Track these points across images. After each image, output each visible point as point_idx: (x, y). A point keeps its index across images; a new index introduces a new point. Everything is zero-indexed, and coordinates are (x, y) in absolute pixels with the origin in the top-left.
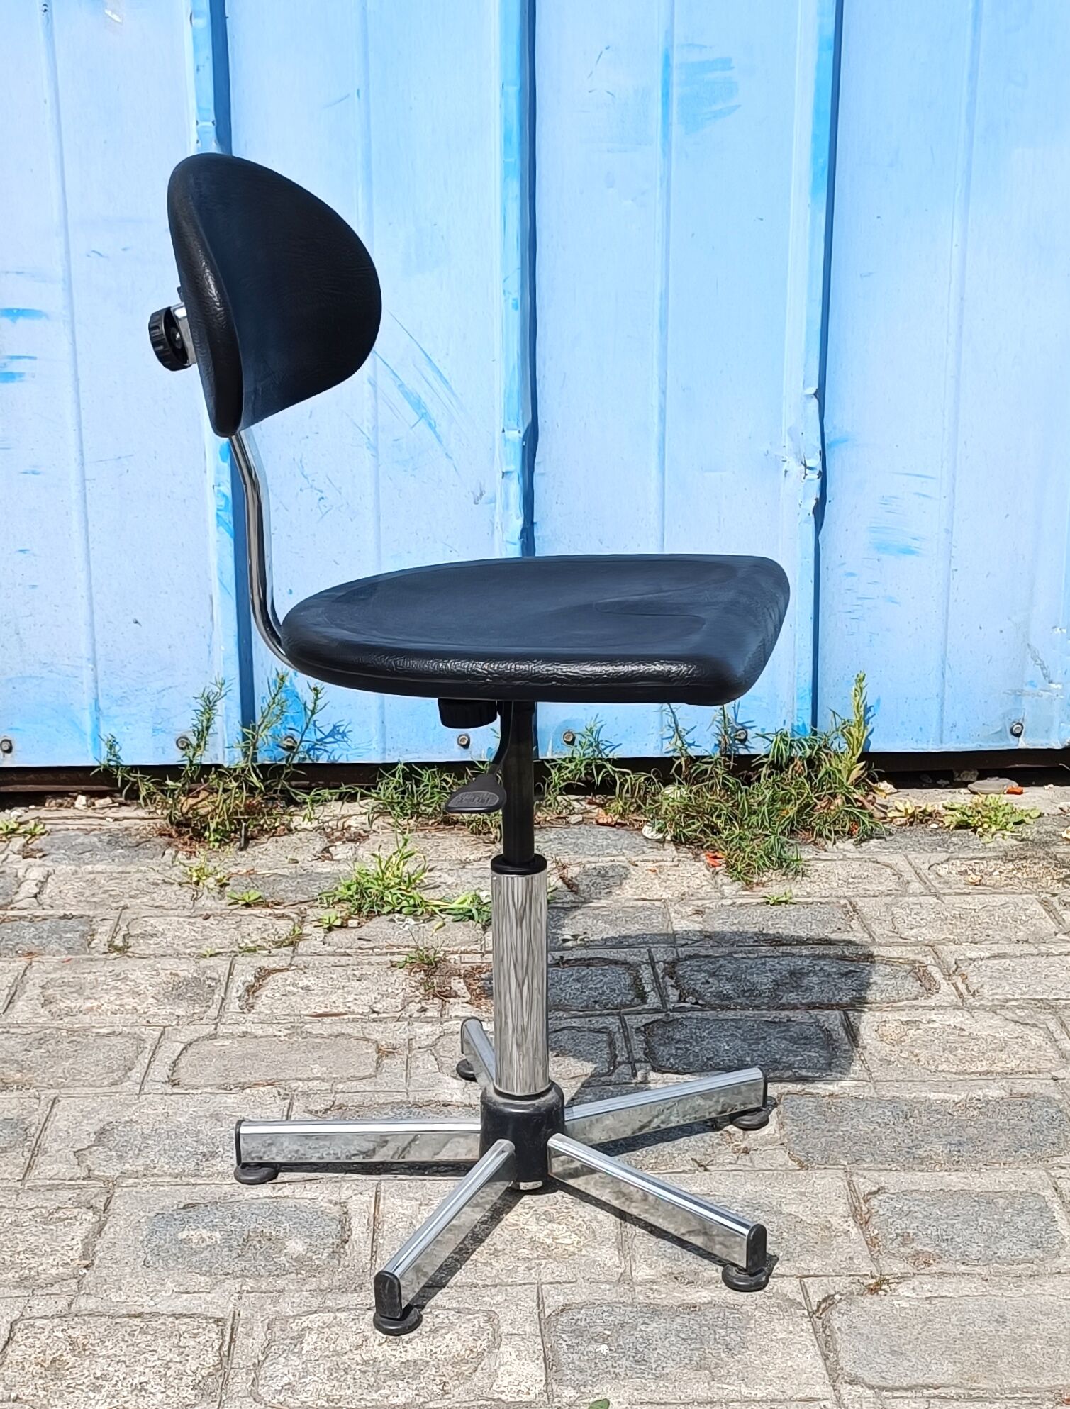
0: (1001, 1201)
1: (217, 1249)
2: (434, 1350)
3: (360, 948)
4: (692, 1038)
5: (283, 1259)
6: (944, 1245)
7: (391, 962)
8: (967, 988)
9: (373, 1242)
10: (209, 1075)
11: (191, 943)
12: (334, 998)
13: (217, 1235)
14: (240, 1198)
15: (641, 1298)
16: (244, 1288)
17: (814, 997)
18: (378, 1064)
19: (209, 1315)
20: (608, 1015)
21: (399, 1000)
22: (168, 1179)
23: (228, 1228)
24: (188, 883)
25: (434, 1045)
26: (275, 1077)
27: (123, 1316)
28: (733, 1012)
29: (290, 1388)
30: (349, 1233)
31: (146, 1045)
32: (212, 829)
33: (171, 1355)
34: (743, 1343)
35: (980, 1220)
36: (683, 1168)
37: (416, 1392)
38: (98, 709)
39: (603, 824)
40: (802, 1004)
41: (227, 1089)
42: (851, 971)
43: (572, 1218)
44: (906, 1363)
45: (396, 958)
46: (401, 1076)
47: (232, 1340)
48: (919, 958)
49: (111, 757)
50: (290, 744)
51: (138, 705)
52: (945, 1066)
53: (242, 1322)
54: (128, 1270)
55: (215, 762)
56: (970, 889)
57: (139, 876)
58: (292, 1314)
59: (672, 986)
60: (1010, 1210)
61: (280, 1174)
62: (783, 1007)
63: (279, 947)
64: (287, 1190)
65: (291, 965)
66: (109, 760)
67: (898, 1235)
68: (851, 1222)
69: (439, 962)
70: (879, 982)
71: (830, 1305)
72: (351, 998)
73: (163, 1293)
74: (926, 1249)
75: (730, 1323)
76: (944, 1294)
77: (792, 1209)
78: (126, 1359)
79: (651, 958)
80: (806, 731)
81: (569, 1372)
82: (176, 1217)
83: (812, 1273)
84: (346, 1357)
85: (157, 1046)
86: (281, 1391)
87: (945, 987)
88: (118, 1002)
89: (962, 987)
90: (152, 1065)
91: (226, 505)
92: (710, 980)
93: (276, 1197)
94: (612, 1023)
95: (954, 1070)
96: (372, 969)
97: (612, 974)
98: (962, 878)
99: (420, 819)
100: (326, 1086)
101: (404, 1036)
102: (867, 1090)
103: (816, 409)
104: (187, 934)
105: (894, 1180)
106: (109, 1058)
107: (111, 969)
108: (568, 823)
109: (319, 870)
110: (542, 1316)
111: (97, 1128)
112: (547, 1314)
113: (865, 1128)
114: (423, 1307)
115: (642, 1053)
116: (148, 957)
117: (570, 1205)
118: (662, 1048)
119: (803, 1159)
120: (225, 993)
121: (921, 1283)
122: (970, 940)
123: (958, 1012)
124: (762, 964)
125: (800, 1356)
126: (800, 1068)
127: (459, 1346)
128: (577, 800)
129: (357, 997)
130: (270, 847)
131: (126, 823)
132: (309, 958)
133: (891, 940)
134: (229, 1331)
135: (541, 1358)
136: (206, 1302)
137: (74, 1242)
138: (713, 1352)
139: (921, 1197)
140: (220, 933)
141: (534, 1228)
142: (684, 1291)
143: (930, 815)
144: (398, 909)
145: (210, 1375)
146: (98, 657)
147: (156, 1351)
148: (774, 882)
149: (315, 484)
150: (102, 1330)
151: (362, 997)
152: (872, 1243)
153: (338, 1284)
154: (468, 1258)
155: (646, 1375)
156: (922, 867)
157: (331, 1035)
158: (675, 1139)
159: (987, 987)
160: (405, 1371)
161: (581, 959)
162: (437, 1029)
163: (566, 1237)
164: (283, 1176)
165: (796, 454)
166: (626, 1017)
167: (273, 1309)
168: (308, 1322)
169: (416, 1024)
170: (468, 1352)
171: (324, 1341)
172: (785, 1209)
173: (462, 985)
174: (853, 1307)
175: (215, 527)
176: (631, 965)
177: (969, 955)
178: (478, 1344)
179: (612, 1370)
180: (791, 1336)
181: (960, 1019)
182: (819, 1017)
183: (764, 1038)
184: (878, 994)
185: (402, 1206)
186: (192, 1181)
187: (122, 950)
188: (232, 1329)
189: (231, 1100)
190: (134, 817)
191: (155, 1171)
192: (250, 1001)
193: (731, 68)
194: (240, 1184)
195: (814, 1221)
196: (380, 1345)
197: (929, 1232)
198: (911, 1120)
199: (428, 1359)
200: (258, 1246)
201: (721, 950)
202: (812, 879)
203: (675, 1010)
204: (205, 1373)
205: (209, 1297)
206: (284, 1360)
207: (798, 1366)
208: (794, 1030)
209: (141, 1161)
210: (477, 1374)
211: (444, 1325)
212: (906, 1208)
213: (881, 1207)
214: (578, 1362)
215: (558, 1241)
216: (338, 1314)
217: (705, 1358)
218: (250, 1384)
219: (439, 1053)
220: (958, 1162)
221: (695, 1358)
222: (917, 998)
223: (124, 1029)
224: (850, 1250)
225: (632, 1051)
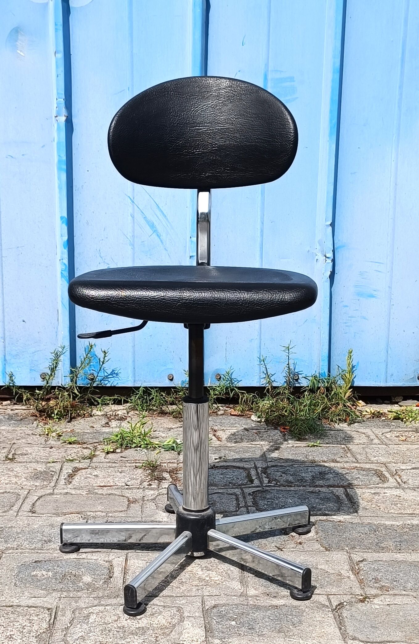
1: (50, 579)
2: (152, 623)
3: (121, 460)
4: (275, 497)
5: (81, 584)
6: (395, 583)
7: (135, 466)
8: (402, 481)
9: (124, 578)
10: (49, 509)
11: (44, 458)
12: (109, 479)
13: (50, 574)
14: (62, 558)
15: (251, 602)
16: (62, 596)
17: (331, 482)
18: (128, 506)
19: (45, 606)
20: (236, 488)
21: (139, 481)
22: (28, 551)
23: (55, 571)
24: (43, 434)
25: (154, 499)
26: (80, 510)
27: (4, 606)
28: (293, 488)
29: (82, 638)
30: (113, 574)
31: (21, 497)
32: (55, 413)
33: (26, 623)
34: (300, 622)
35: (412, 573)
36: (271, 550)
37: (143, 640)
38: (5, 360)
39: (233, 415)
40: (326, 485)
41: (58, 515)
42: (347, 473)
43: (219, 569)
44: (379, 632)
45: (137, 465)
46: (139, 511)
47: (55, 618)
48: (379, 468)
49: (11, 382)
50: (92, 377)
51: (24, 358)
52: (392, 511)
53: (60, 610)
54: (7, 587)
55: (58, 385)
56: (401, 442)
57: (21, 431)
58: (84, 607)
59: (265, 477)
61: (81, 549)
62: (317, 486)
63: (84, 459)
64: (84, 556)
65: (89, 466)
66: (10, 383)
67: (373, 579)
68: (351, 572)
69: (157, 466)
70: (361, 477)
71: (342, 607)
73: (23, 597)
74: (387, 584)
75: (294, 613)
76: (395, 603)
77: (323, 567)
78: (4, 624)
79: (255, 466)
80: (325, 375)
81: (217, 633)
82: (31, 566)
83: (333, 593)
84: (110, 625)
85: (26, 498)
86: (78, 639)
87: (391, 480)
88: (9, 480)
89: (399, 480)
90: (23, 505)
91: (66, 268)
92: (283, 475)
93: (79, 559)
94: (238, 491)
95: (397, 513)
96: (127, 469)
97: (237, 472)
98: (397, 438)
99: (150, 412)
100: (104, 514)
101: (141, 495)
102: (356, 520)
103: (331, 231)
104: (42, 454)
105: (370, 556)
106: (3, 502)
107: (6, 466)
108: (217, 414)
109: (104, 431)
110: (204, 609)
112: (206, 609)
113: (355, 535)
114: (147, 605)
115: (251, 503)
116: (24, 462)
117: (218, 564)
118: (261, 501)
119: (327, 547)
120: (58, 477)
121: (385, 598)
122: (402, 462)
123: (397, 490)
124: (306, 469)
125: (328, 627)
126: (325, 510)
127: (164, 621)
128: (221, 406)
129: (119, 479)
130: (82, 422)
131: (16, 411)
132: (98, 464)
133: (366, 461)
134: (54, 614)
135: (203, 627)
136: (43, 601)
138: (286, 625)
139: (383, 563)
140: (57, 454)
141: (201, 573)
142: (272, 600)
143: (382, 414)
144: (139, 445)
145: (44, 632)
146: (6, 337)
147: (18, 621)
148: (311, 439)
149: (106, 261)
151: (122, 479)
152: (361, 582)
153: (107, 595)
154: (169, 585)
155: (254, 635)
156: (379, 434)
157: (107, 494)
158: (267, 538)
159: (410, 480)
160: (138, 632)
161: (223, 466)
162: (156, 492)
163: (215, 576)
164: (82, 550)
165: (322, 251)
166: (244, 489)
167: (75, 605)
168: (92, 610)
169: (146, 490)
170: (168, 624)
171: (99, 618)
172: (319, 567)
173: (168, 475)
174: (352, 608)
175: (60, 278)
176: (246, 469)
177: (402, 468)
178: (173, 621)
179: (238, 632)
180: (323, 619)
181: (398, 492)
182: (333, 490)
183: (308, 498)
184: (360, 482)
185: (138, 563)
186: (39, 551)
187: (11, 460)
188: (56, 613)
189: (59, 519)
190: (20, 409)
191: (22, 547)
192: (70, 480)
193: (294, 81)
194: (62, 553)
195: (333, 572)
196: (126, 620)
197: (388, 577)
198: (377, 532)
199: (149, 627)
200: (69, 578)
201: (288, 463)
202: (329, 438)
203: (266, 486)
204: (41, 631)
205: (45, 599)
206: (80, 626)
207: (327, 632)
208: (322, 495)
209: (16, 543)
210: (173, 633)
211: (157, 612)
212: (376, 567)
213: (364, 567)
214: (221, 629)
215: (212, 579)
216: (106, 607)
217: (282, 628)
218: (63, 636)
219: (156, 502)
220: (400, 549)
221: (277, 628)
222: (378, 484)
223: (11, 490)
224: (350, 584)
225: (246, 502)
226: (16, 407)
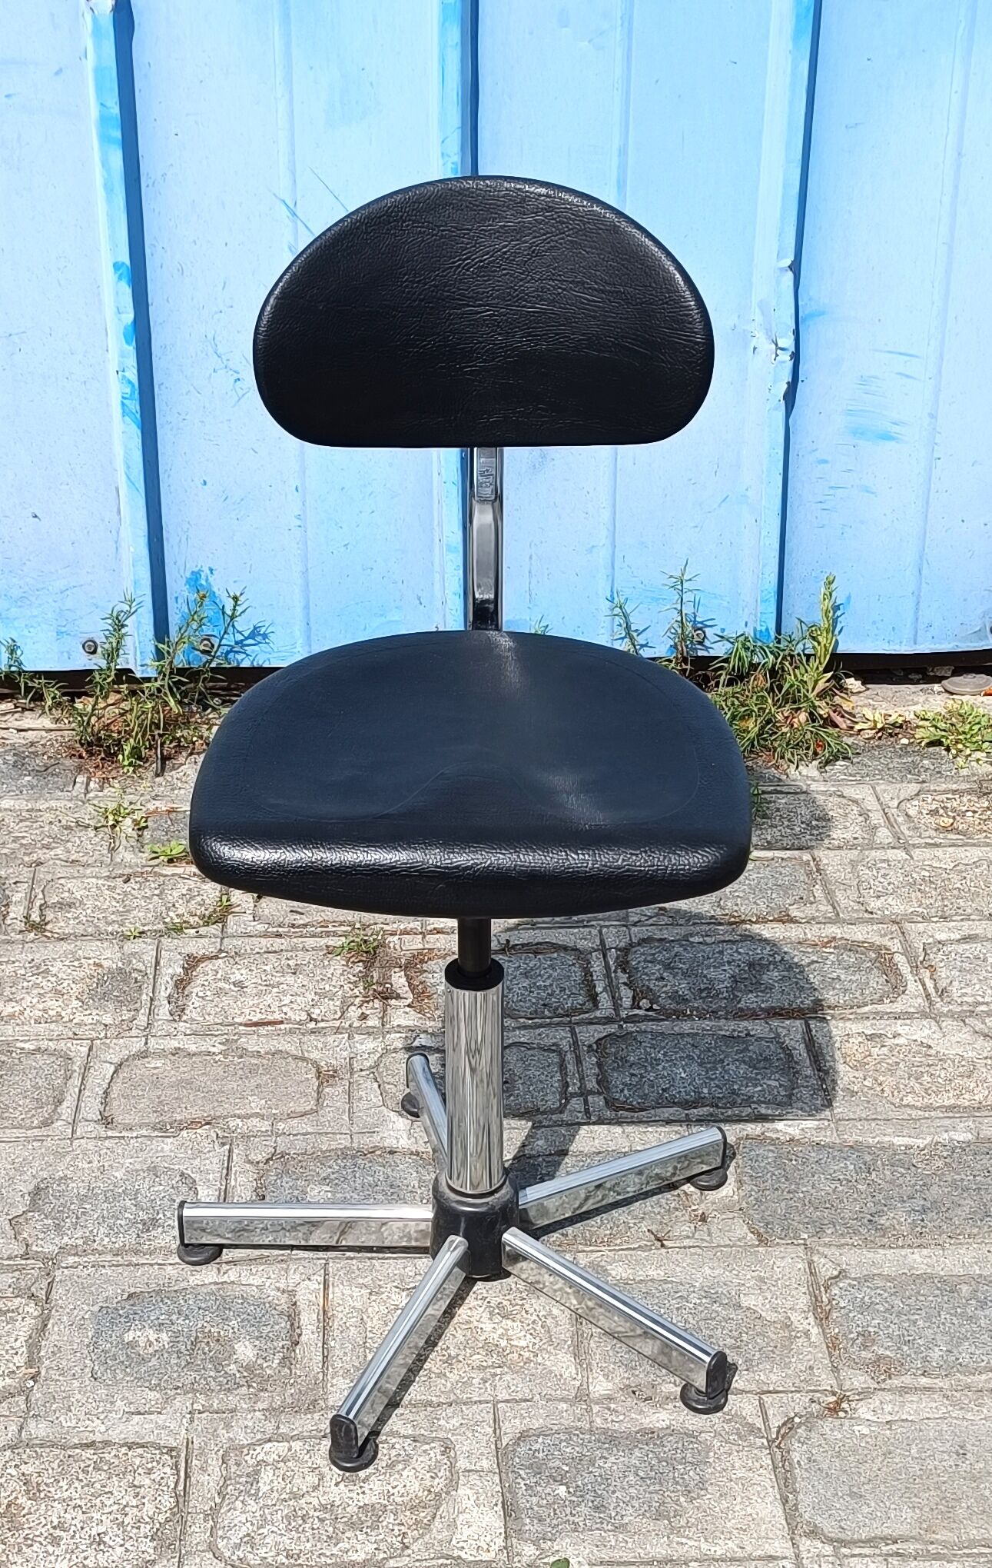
0: (965, 1288)
1: (166, 1355)
2: (392, 1491)
3: (293, 926)
4: (647, 1060)
5: (233, 1368)
6: (905, 1348)
7: (328, 947)
8: (935, 987)
9: (324, 1343)
10: (143, 1110)
11: (113, 917)
12: (269, 999)
13: (164, 1337)
14: (184, 1284)
15: (598, 1421)
16: (195, 1406)
17: (775, 1000)
18: (319, 1095)
19: (162, 1443)
20: (558, 1024)
21: (339, 1003)
22: (109, 1257)
23: (175, 1328)
24: (103, 826)
25: (377, 1066)
26: (212, 1113)
27: (75, 1447)
28: (689, 1024)
29: (249, 1540)
30: (298, 1332)
31: (75, 1068)
32: (125, 753)
33: (127, 1498)
34: (702, 1484)
35: (942, 1315)
36: (638, 1243)
37: (375, 1546)
40: (762, 1009)
41: (164, 1129)
42: (813, 962)
43: (527, 1312)
44: (865, 1509)
45: (331, 941)
46: (344, 1111)
47: (187, 1477)
48: (886, 942)
49: (12, 663)
50: (207, 649)
51: (40, 605)
52: (909, 1100)
53: (196, 1452)
54: (76, 1384)
55: (125, 666)
56: (940, 837)
57: (51, 816)
58: (246, 1442)
59: (625, 984)
60: (973, 1302)
61: (224, 1252)
62: (742, 1014)
63: (207, 924)
64: (233, 1273)
65: (221, 951)
66: (10, 666)
67: (859, 1334)
68: (811, 1320)
69: (378, 949)
70: (843, 977)
71: (789, 1430)
72: (287, 1000)
73: (113, 1415)
74: (888, 1353)
75: (689, 1457)
76: (904, 1417)
77: (751, 1302)
78: (81, 1503)
79: (602, 943)
80: (768, 637)
81: (527, 1520)
82: (121, 1312)
83: (771, 1388)
84: (303, 1501)
85: (86, 1068)
86: (240, 1544)
87: (913, 986)
88: (41, 1007)
89: (929, 984)
90: (83, 1098)
91: (133, 393)
92: (665, 974)
93: (222, 1283)
94: (561, 1036)
95: (918, 1105)
96: (307, 957)
97: (560, 965)
98: (932, 820)
100: (266, 1125)
101: (345, 1054)
102: (829, 1133)
103: (791, 283)
104: (107, 903)
105: (857, 1259)
106: (36, 1087)
107: (30, 956)
110: (499, 1446)
111: (31, 1187)
112: (504, 1443)
113: (825, 1187)
114: (377, 1437)
115: (594, 1080)
116: (69, 938)
117: (524, 1295)
118: (614, 1074)
119: (761, 1230)
120: (153, 992)
121: (881, 1402)
122: (939, 914)
123: (924, 1022)
124: (720, 952)
125: (759, 1500)
126: (759, 1102)
127: (417, 1485)
129: (293, 998)
130: (190, 771)
131: (31, 736)
132: (240, 941)
133: (856, 915)
134: (183, 1465)
135: (499, 1503)
136: (158, 1427)
137: (18, 1344)
138: (672, 1495)
139: (882, 1284)
140: (143, 902)
141: (488, 1326)
142: (641, 1411)
143: (901, 726)
145: (167, 1521)
147: (111, 1493)
149: (230, 364)
150: (55, 1466)
151: (298, 998)
152: (832, 1345)
153: (290, 1401)
154: (422, 1367)
155: (605, 1527)
156: (889, 804)
157: (267, 1054)
159: (956, 983)
160: (363, 1519)
161: (527, 945)
162: (378, 1045)
163: (519, 1336)
164: (225, 1257)
165: (766, 330)
166: (576, 1029)
168: (262, 1454)
169: (357, 1037)
170: (426, 1493)
171: (280, 1480)
172: (746, 1302)
173: (403, 980)
174: (813, 1434)
175: (120, 416)
176: (581, 953)
177: (937, 936)
178: (436, 1484)
179: (571, 1519)
180: (750, 1475)
181: (926, 1032)
182: (779, 1029)
183: (722, 1061)
184: (841, 996)
185: (351, 1296)
186: (134, 1260)
187: (38, 927)
188: (186, 1462)
189: (168, 1146)
190: (39, 727)
191: (95, 1246)
192: (181, 1003)
194: (185, 1266)
195: (773, 1317)
196: (337, 1484)
197: (890, 1331)
198: (874, 1173)
199: (386, 1502)
200: (206, 1349)
201: (676, 931)
202: (773, 822)
203: (629, 1019)
204: (162, 1518)
205: (160, 1420)
206: (241, 1505)
207: (757, 1514)
208: (753, 1049)
209: (80, 1232)
210: (435, 1523)
211: (400, 1458)
212: (867, 1298)
213: (841, 1297)
214: (536, 1508)
215: (512, 1342)
216: (293, 1444)
217: (664, 1503)
218: (208, 1534)
219: (381, 1078)
220: (921, 1233)
221: (654, 1504)
222: (881, 1001)
223: (50, 1043)
224: (809, 1357)
225: (583, 1078)
226: (29, 720)
